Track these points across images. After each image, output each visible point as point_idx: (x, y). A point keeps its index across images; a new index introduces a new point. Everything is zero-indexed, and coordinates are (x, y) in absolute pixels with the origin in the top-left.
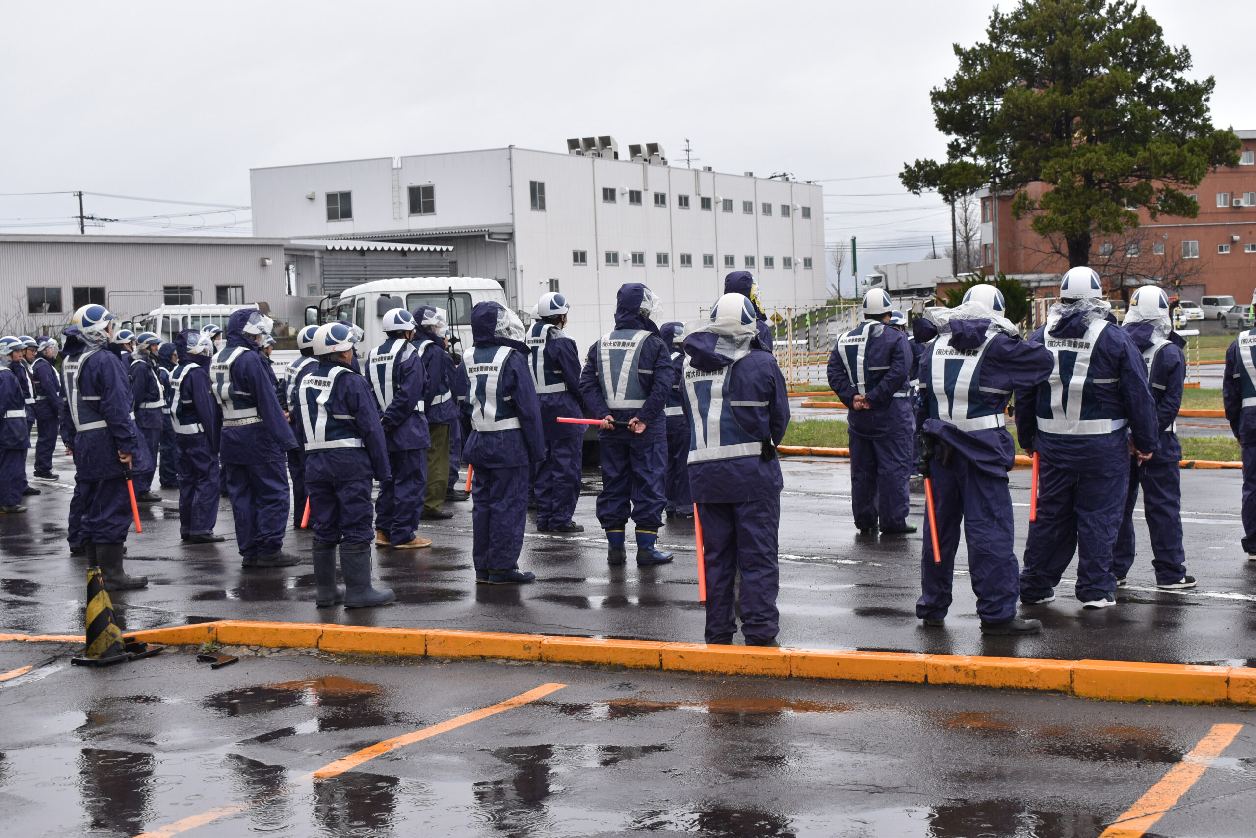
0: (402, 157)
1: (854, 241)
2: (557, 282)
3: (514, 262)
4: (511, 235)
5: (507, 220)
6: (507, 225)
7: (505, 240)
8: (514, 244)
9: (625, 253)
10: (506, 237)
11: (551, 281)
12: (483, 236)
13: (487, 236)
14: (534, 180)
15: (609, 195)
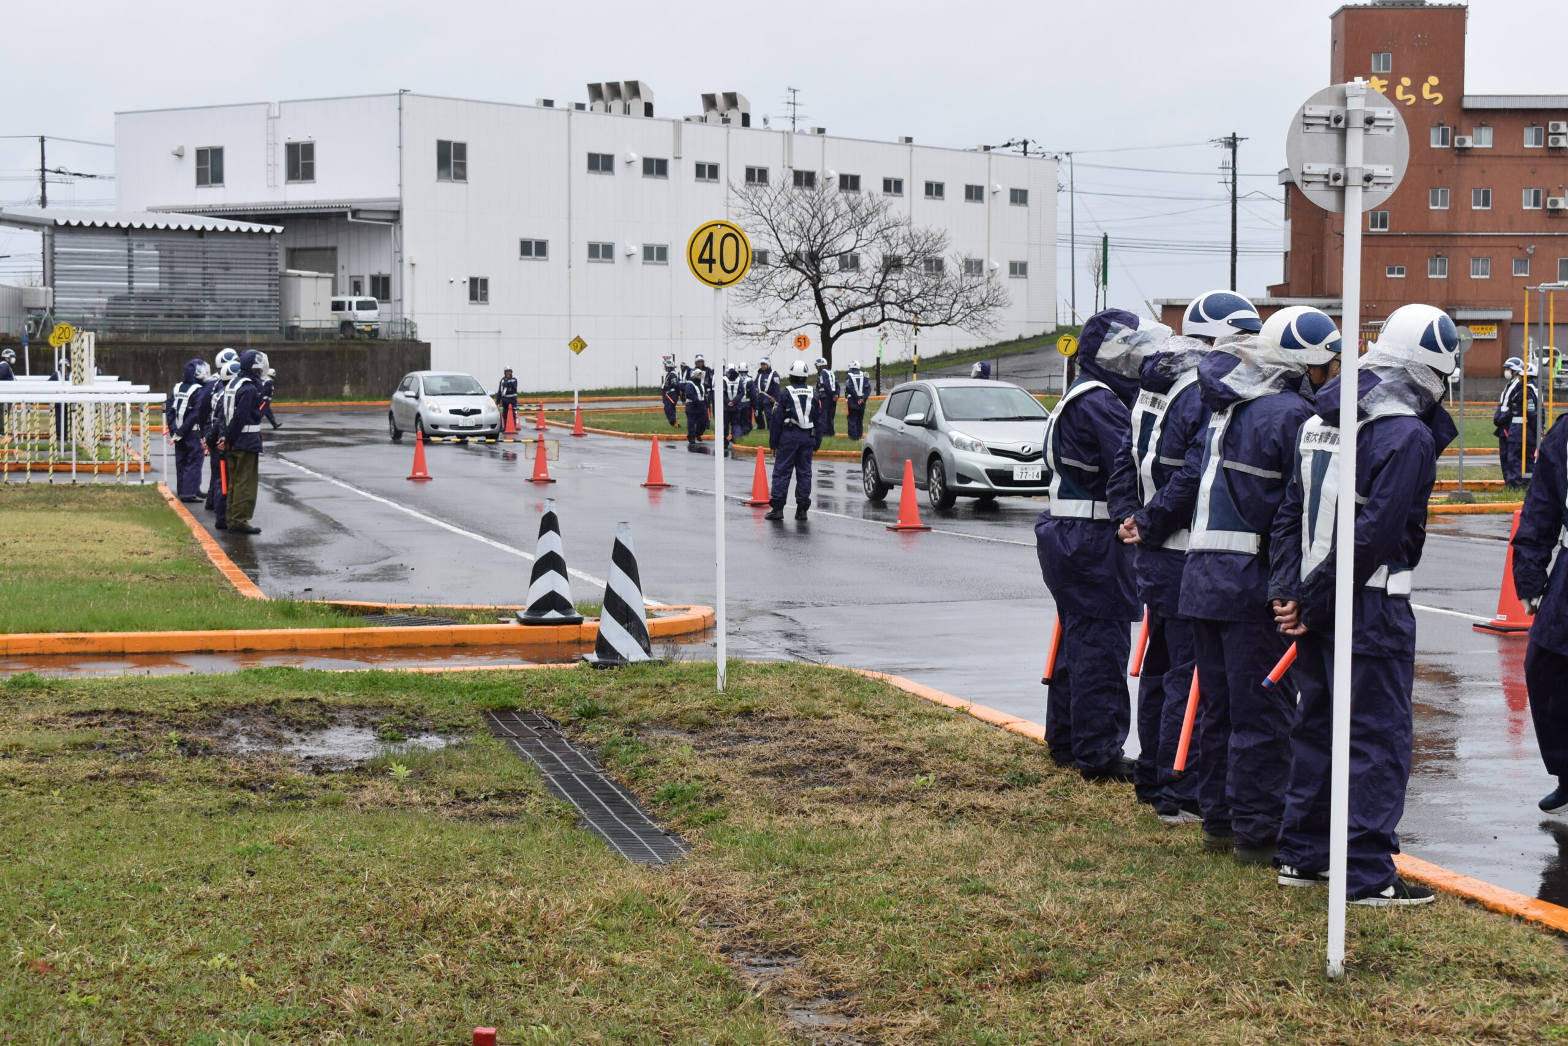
0: (280, 102)
1: (1105, 239)
2: (485, 282)
3: (400, 251)
4: (396, 216)
5: (394, 193)
6: (393, 200)
7: (387, 221)
8: (401, 227)
9: (629, 244)
10: (390, 217)
11: (473, 281)
12: (345, 215)
13: (349, 215)
14: (445, 138)
15: (601, 163)
